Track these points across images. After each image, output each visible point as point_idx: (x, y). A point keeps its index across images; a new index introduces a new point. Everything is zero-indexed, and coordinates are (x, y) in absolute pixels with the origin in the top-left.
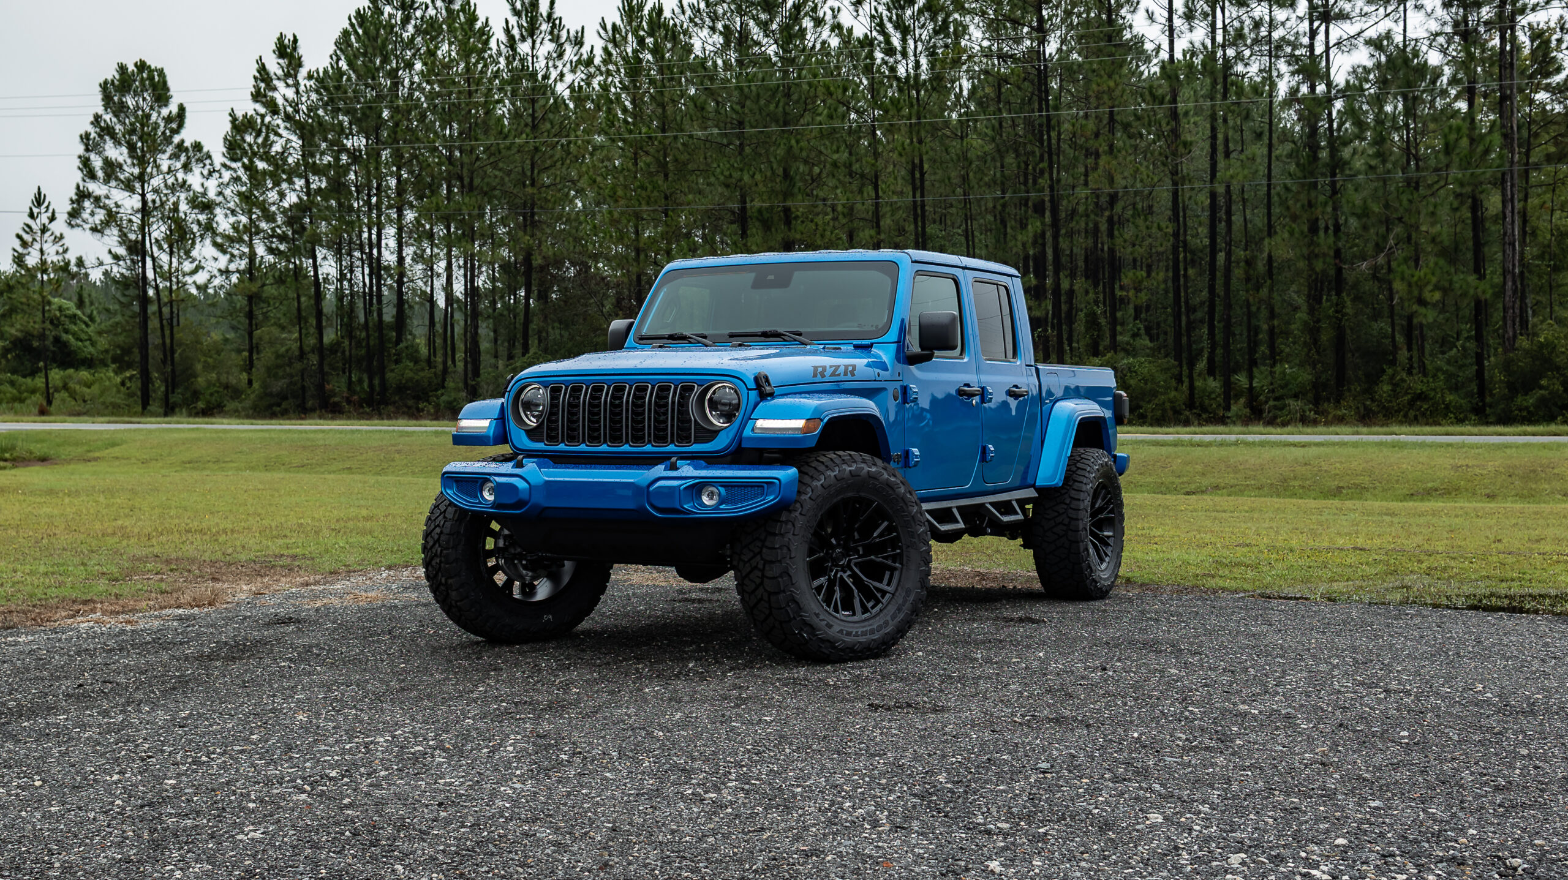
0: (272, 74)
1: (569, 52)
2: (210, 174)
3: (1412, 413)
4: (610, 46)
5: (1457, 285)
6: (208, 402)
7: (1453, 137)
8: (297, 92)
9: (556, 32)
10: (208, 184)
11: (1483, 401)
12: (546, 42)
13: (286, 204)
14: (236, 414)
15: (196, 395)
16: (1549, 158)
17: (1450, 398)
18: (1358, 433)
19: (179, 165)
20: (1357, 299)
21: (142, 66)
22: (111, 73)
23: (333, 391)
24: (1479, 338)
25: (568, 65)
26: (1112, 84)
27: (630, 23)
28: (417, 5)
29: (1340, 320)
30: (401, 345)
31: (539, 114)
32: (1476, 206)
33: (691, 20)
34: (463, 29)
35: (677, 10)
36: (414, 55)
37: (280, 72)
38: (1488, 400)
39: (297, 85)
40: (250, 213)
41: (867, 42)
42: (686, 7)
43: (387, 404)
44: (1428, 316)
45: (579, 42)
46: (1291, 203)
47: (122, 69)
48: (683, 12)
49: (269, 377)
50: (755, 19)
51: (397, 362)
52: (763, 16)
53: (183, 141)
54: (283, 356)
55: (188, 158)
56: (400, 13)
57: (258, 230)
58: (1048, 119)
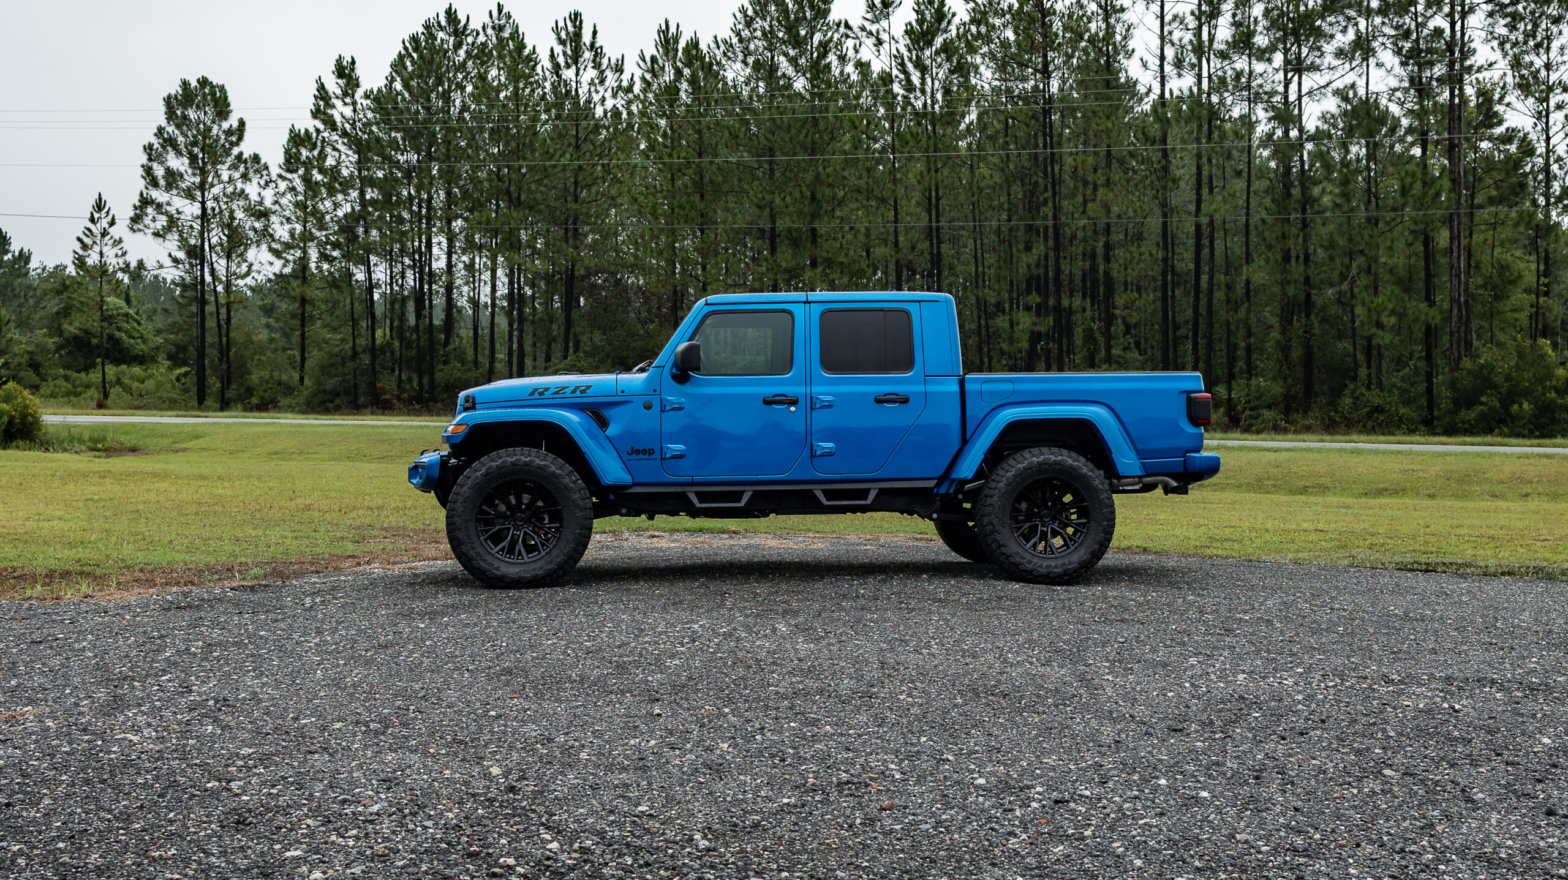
0: (331, 93)
1: (611, 78)
2: (267, 184)
3: (1370, 424)
4: (648, 76)
5: (1410, 312)
6: (262, 398)
7: (1409, 180)
8: (355, 111)
9: (598, 60)
10: (265, 193)
11: (1431, 414)
12: (589, 69)
13: (340, 213)
14: (290, 409)
15: (250, 391)
16: (1491, 201)
17: (1403, 411)
18: (1322, 441)
19: (237, 175)
20: (1324, 320)
21: (204, 82)
22: (175, 88)
23: (383, 388)
24: (1429, 358)
25: (610, 90)
26: (1110, 125)
27: (666, 54)
28: (468, 32)
29: (1309, 340)
30: (451, 347)
31: (582, 135)
32: (1427, 241)
33: (725, 54)
34: (511, 56)
35: (713, 45)
36: (465, 77)
37: (339, 92)
38: (1436, 413)
39: (354, 103)
40: (305, 222)
41: (886, 79)
42: (720, 43)
43: (436, 402)
44: (1385, 338)
45: (619, 69)
46: (1267, 234)
47: (185, 84)
48: (718, 47)
49: (323, 374)
50: (786, 55)
51: (445, 363)
52: (792, 53)
53: (241, 154)
54: (336, 356)
55: (246, 169)
56: (452, 39)
57: (312, 238)
58: (1053, 154)
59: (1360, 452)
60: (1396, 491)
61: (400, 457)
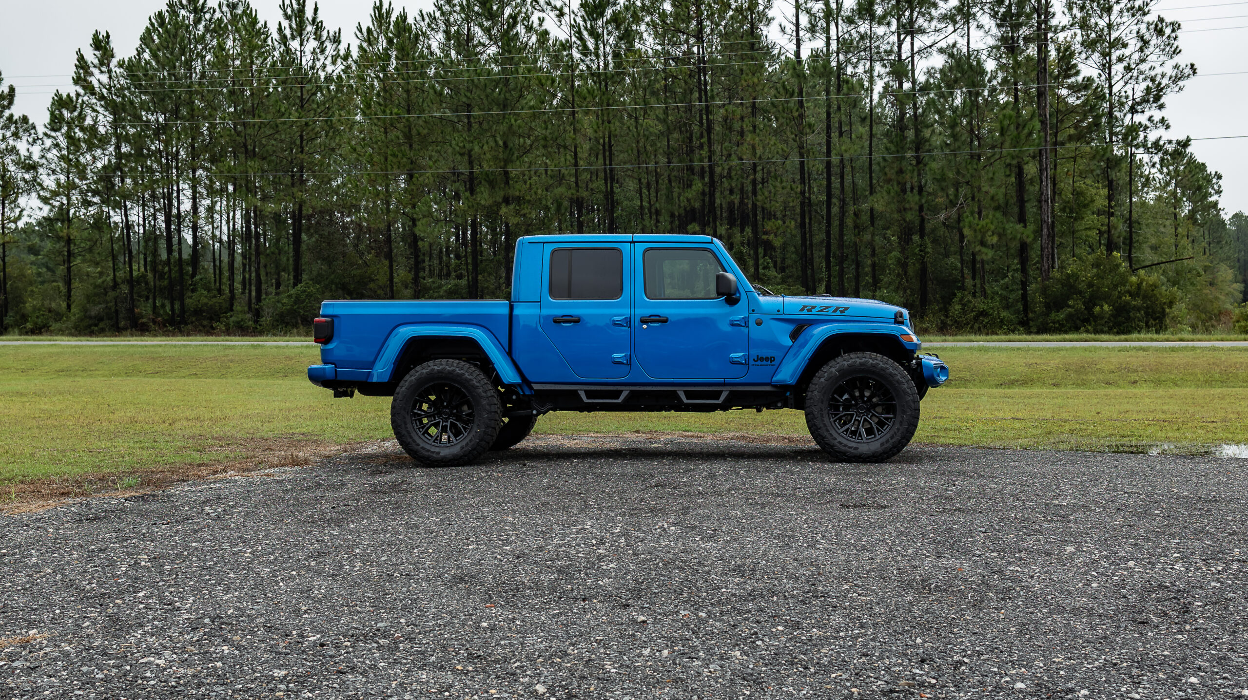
0: (89, 63)
1: (330, 48)
2: (34, 141)
3: (976, 326)
4: (365, 45)
5: (1009, 232)
6: (36, 324)
7: (1006, 122)
8: (110, 77)
9: (319, 33)
10: (32, 149)
11: (1026, 316)
12: (311, 40)
13: (99, 165)
14: (61, 332)
15: (24, 318)
16: (1071, 138)
17: (1004, 314)
18: (945, 341)
19: (8, 134)
20: (935, 241)
23: (140, 314)
24: (1024, 270)
25: (330, 59)
26: (756, 81)
27: (380, 27)
28: (206, 9)
29: (924, 257)
30: (198, 277)
31: (306, 96)
32: (1020, 173)
33: (429, 26)
34: (246, 30)
35: (419, 18)
36: (204, 48)
37: (96, 62)
38: (1031, 315)
39: (110, 71)
40: (68, 173)
41: (566, 46)
42: (425, 16)
43: (186, 324)
44: (988, 254)
45: (336, 40)
46: (887, 170)
48: (423, 20)
49: (88, 302)
50: (481, 26)
51: (193, 291)
52: (487, 24)
53: (12, 116)
54: (99, 286)
55: (17, 128)
56: (192, 16)
57: (75, 186)
58: (707, 106)
59: (986, 350)
60: (1026, 382)
61: (171, 372)
